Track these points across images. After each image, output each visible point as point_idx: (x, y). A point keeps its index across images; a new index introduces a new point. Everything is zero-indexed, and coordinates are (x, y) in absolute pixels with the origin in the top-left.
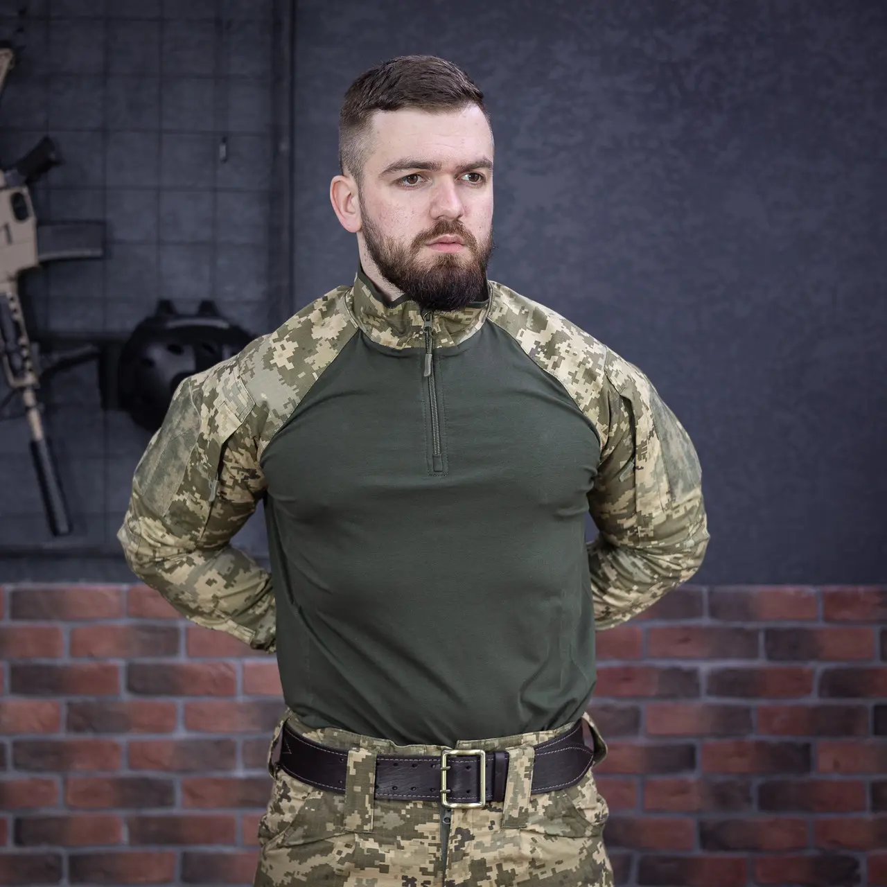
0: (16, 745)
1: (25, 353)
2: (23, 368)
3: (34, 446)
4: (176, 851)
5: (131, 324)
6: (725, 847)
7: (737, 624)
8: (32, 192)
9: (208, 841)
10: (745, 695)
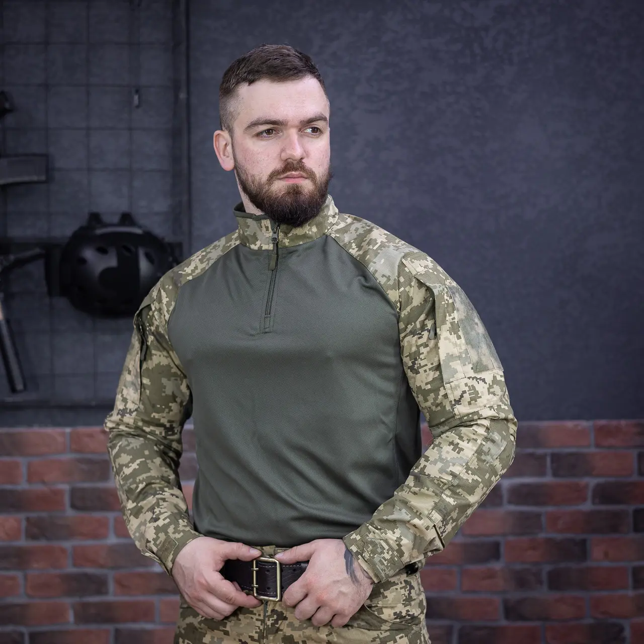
4: (111, 627)
5: (69, 231)
6: (522, 618)
7: (530, 450)
9: (134, 620)
10: (537, 503)
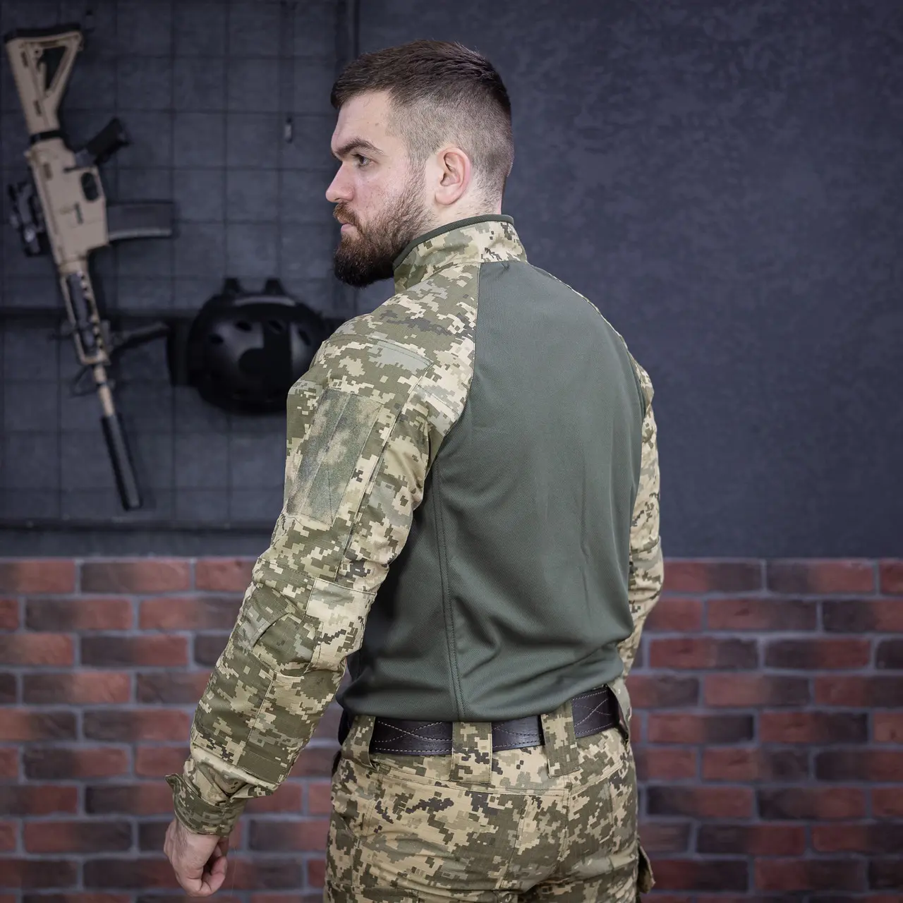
0: (87, 715)
1: (96, 330)
2: (95, 345)
3: (105, 421)
4: (245, 819)
5: (198, 302)
6: (782, 815)
7: (795, 597)
8: (101, 171)
9: (276, 810)
10: (803, 666)
